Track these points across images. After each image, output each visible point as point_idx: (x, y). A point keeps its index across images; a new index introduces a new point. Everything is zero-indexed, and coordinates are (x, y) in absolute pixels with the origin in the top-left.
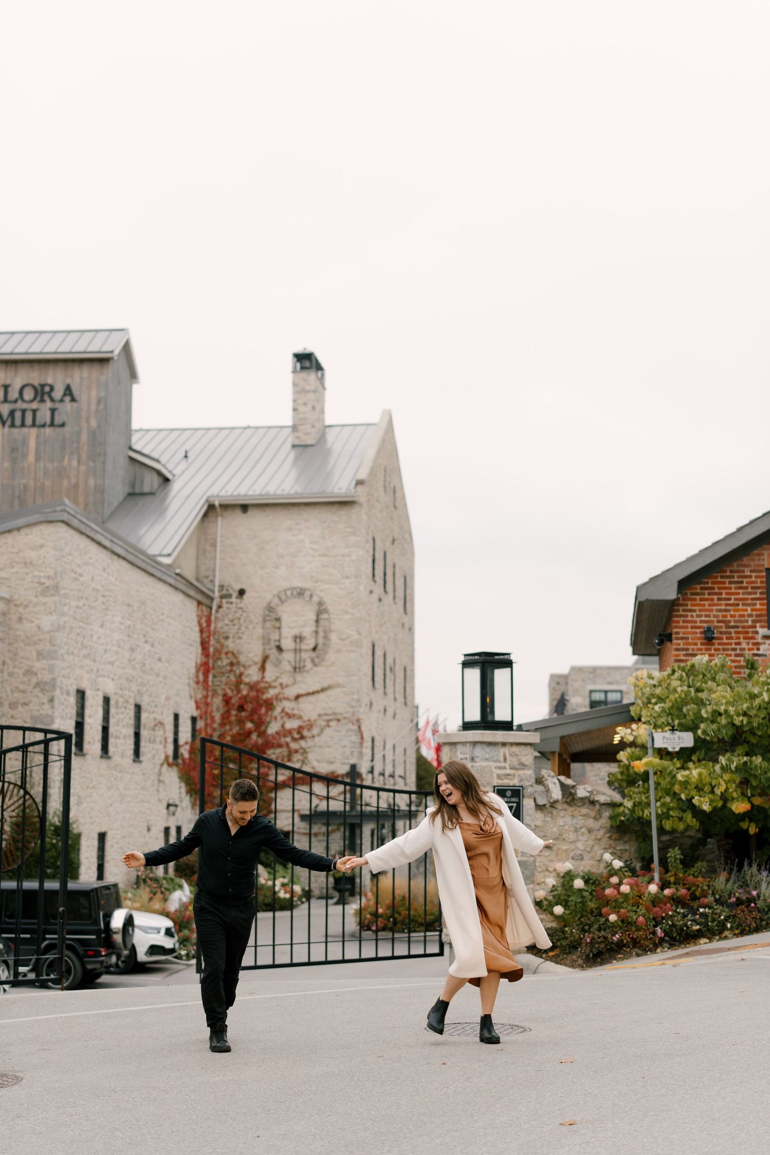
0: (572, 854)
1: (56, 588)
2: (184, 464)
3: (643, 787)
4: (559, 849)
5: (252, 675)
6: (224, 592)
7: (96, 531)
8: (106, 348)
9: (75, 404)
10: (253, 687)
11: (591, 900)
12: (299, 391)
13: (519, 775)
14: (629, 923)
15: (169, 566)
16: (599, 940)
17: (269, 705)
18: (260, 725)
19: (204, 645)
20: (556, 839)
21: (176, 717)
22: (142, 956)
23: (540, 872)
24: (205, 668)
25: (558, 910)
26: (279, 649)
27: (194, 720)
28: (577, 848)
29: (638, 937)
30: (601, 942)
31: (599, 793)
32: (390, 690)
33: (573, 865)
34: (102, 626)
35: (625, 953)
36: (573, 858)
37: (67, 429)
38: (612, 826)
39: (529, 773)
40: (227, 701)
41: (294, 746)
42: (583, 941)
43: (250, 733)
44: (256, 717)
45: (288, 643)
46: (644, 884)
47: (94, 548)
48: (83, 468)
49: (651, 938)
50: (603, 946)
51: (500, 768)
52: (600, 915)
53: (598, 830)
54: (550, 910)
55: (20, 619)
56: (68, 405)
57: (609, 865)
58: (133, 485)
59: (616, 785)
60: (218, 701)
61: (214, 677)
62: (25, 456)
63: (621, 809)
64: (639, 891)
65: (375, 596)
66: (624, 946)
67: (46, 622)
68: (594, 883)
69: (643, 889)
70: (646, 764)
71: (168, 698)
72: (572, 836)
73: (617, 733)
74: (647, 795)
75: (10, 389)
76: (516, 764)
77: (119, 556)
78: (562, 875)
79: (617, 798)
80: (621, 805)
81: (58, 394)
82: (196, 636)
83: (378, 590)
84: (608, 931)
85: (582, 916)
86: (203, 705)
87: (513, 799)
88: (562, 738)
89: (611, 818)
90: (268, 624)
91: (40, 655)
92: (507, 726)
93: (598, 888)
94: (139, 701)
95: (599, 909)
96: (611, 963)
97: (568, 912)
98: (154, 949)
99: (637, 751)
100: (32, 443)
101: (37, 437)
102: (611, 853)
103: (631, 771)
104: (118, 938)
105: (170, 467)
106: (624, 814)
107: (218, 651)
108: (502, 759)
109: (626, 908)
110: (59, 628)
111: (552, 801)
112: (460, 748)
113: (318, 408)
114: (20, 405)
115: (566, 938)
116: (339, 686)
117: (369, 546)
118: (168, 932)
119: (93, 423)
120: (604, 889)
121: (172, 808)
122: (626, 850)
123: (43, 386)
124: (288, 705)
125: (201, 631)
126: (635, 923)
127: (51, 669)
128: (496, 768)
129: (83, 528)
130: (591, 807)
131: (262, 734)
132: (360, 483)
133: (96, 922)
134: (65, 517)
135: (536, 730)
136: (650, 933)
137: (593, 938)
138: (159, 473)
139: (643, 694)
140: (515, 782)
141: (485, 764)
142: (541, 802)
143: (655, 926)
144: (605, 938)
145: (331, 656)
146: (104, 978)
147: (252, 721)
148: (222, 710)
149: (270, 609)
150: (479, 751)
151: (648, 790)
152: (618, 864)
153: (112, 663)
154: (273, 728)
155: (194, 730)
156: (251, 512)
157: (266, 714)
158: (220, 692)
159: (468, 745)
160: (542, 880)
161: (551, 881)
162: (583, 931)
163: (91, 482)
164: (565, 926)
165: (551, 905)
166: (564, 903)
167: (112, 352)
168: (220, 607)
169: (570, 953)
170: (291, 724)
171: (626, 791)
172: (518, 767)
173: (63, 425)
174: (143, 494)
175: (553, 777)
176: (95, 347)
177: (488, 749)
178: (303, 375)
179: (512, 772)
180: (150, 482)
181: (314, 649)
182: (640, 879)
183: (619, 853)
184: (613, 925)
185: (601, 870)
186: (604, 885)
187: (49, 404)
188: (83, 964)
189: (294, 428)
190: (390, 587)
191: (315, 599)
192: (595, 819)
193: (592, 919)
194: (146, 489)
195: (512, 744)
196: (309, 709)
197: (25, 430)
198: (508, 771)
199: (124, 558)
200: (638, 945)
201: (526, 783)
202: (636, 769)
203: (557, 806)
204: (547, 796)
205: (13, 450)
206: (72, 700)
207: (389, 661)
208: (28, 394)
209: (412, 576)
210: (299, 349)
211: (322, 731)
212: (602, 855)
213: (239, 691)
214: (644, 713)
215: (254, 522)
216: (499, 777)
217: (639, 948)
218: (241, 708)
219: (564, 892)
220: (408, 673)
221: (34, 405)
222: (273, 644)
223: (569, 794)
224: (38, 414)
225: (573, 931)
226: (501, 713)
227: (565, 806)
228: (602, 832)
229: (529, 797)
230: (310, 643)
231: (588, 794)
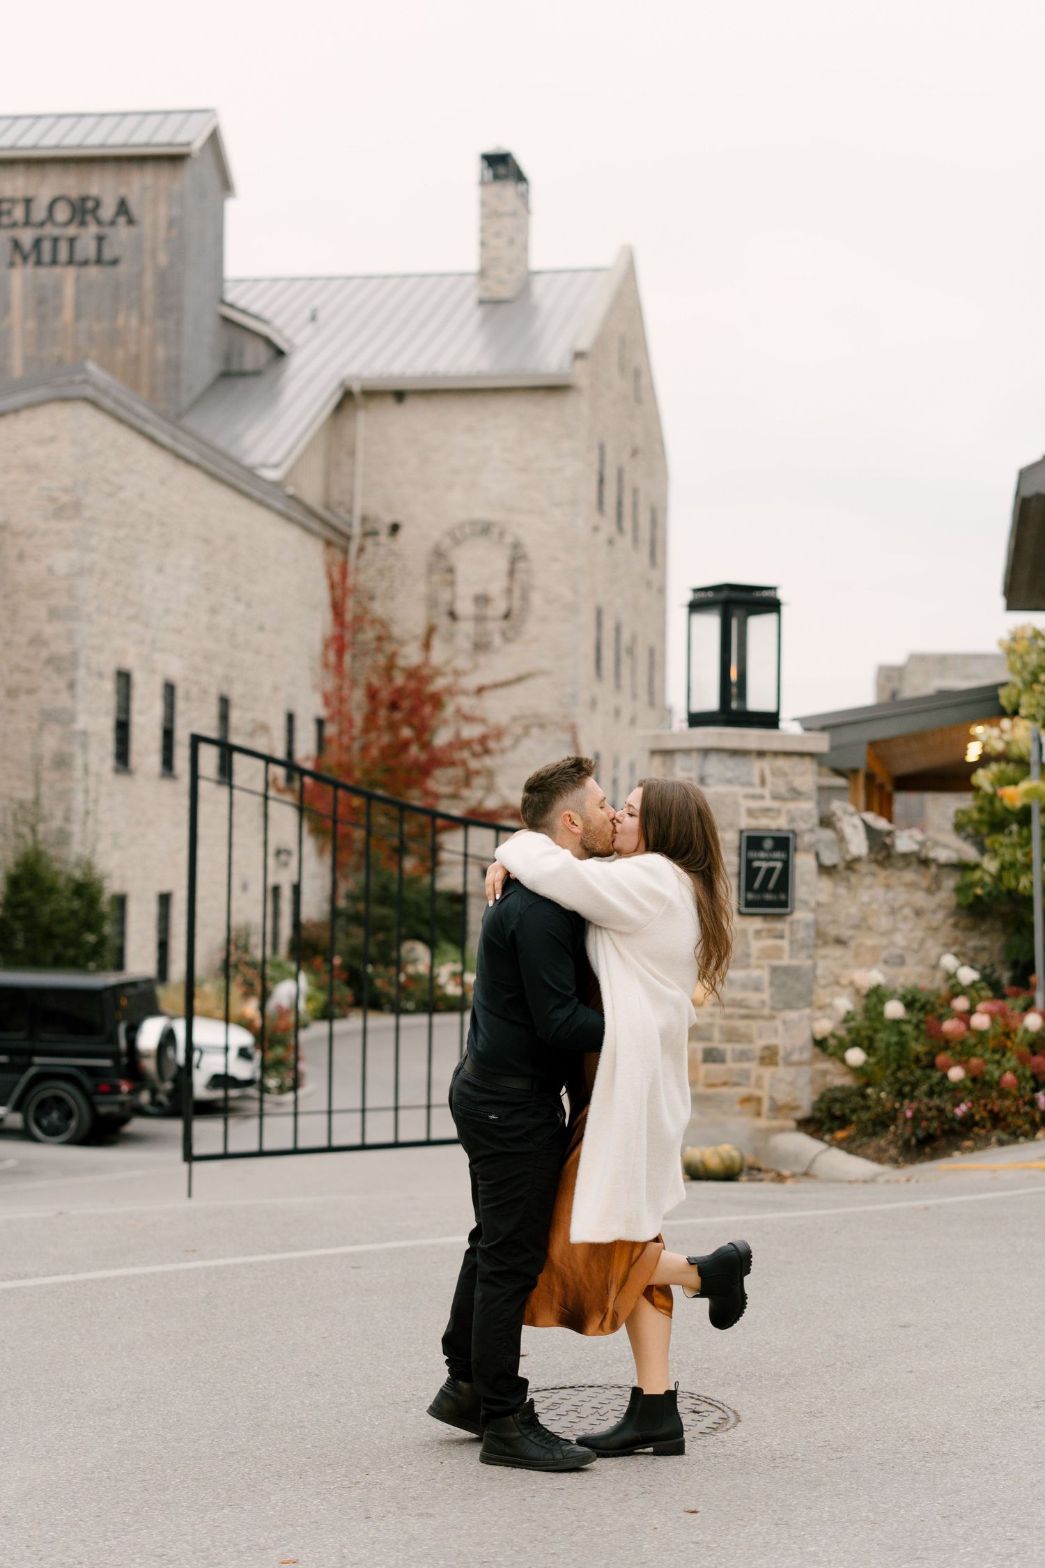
0: (884, 954)
1: (77, 507)
2: (309, 330)
3: (1020, 834)
4: (860, 945)
5: (411, 655)
6: (368, 527)
7: (145, 420)
8: (182, 138)
9: (133, 230)
10: (412, 674)
11: (917, 1039)
12: (489, 214)
13: (789, 812)
14: (985, 1083)
15: (277, 485)
16: (930, 1114)
17: (437, 701)
18: (423, 731)
19: (337, 609)
20: (856, 927)
21: (290, 718)
22: (200, 1089)
23: (824, 987)
24: (339, 644)
25: (856, 1056)
26: (453, 615)
27: (320, 723)
28: (893, 944)
29: (1001, 1110)
30: (932, 1118)
31: (936, 844)
32: (626, 681)
33: (885, 974)
34: (160, 570)
35: (976, 1139)
36: (886, 962)
37: (123, 268)
38: (959, 906)
39: (808, 807)
40: (372, 694)
41: (474, 764)
42: (900, 1115)
43: (405, 745)
44: (416, 721)
45: (465, 607)
46: (1017, 1012)
47: (143, 447)
48: (147, 331)
49: (1026, 1114)
50: (935, 1124)
51: (754, 797)
52: (932, 1066)
53: (934, 912)
54: (840, 1053)
55: (21, 557)
56: (122, 232)
57: (951, 976)
58: (227, 359)
59: (970, 830)
60: (358, 697)
61: (354, 657)
62: (58, 310)
63: (977, 875)
64: (1007, 1025)
65: (602, 536)
66: (976, 1124)
67: (62, 561)
68: (923, 1008)
69: (1013, 1022)
70: (1028, 793)
71: (276, 689)
72: (884, 922)
73: (973, 738)
74: (1026, 850)
75: (34, 206)
76: (783, 789)
77: (188, 462)
78: (864, 992)
79: (970, 853)
80: (977, 866)
81: (107, 212)
82: (322, 593)
83: (608, 527)
84: (946, 1097)
85: (899, 1068)
86: (335, 700)
87: (777, 855)
88: (873, 744)
89: (959, 890)
90: (436, 578)
91: (54, 614)
92: (769, 720)
93: (930, 1018)
94: (225, 690)
95: (932, 1055)
96: (950, 1155)
97: (872, 1060)
98: (221, 1080)
99: (1010, 769)
100: (69, 291)
101: (78, 279)
102: (956, 955)
103: (998, 805)
104: (150, 1065)
105: (288, 332)
106: (981, 883)
107: (358, 619)
108: (757, 780)
109: (982, 1056)
110: (82, 571)
111: (849, 857)
112: (680, 761)
113: (519, 241)
114: (49, 230)
115: (868, 1108)
116: (543, 673)
117: (594, 457)
118: (244, 1053)
119: (163, 258)
120: (941, 1018)
121: (283, 857)
122: (984, 949)
123: (84, 199)
124: (466, 703)
125: (332, 587)
126: (998, 1083)
127: (70, 636)
128: (747, 797)
129: (121, 412)
130: (922, 869)
131: (426, 746)
132: (579, 355)
133: (113, 1039)
134: (89, 392)
135: (823, 729)
136: (1025, 1104)
137: (918, 1111)
138: (268, 341)
139: (1025, 665)
140: (780, 823)
141: (723, 789)
142: (829, 859)
143: (1035, 1090)
144: (941, 1111)
145: (532, 628)
146: (137, 1125)
147: (411, 725)
148: (366, 707)
149: (439, 554)
150: (714, 766)
151: (1028, 841)
152: (968, 975)
153: (178, 631)
154: (442, 738)
155: (321, 742)
156: (410, 402)
157: (432, 715)
158: (362, 681)
159: (694, 755)
160: (828, 1000)
161: (844, 1004)
162: (901, 1095)
163: (161, 353)
164: (868, 1085)
165: (843, 1046)
166: (866, 1043)
167: (188, 144)
168: (361, 550)
169: (875, 1134)
170: (471, 732)
171: (988, 842)
172: (786, 795)
173: (115, 262)
174: (242, 374)
175: (852, 815)
176: (161, 137)
177: (731, 762)
178: (496, 188)
179: (775, 804)
180: (254, 355)
181: (507, 616)
182: (1009, 1003)
183: (971, 954)
184: (956, 1088)
185: (937, 983)
186: (941, 1011)
187: (93, 229)
188: (93, 1106)
189: (482, 273)
190: (627, 524)
191: (508, 539)
192: (930, 891)
193: (918, 1073)
194: (248, 365)
195: (776, 754)
196: (498, 709)
197: (57, 271)
198: (768, 803)
199: (197, 466)
200: (1003, 1124)
201: (800, 826)
202: (1007, 803)
203: (858, 867)
204: (841, 849)
205: (41, 302)
206: (109, 686)
207: (626, 638)
208: (62, 213)
209: (665, 509)
210: (491, 147)
211: (517, 740)
212: (939, 957)
213: (390, 679)
214: (1025, 700)
215: (415, 416)
216: (751, 813)
217: (1003, 1129)
218: (394, 706)
219: (867, 1023)
220: (658, 658)
221: (72, 231)
222: (443, 609)
223: (880, 846)
224: (79, 245)
225: (882, 1095)
226: (758, 699)
227: (874, 868)
228: (940, 915)
229: (807, 850)
230: (499, 607)
231: (915, 847)
